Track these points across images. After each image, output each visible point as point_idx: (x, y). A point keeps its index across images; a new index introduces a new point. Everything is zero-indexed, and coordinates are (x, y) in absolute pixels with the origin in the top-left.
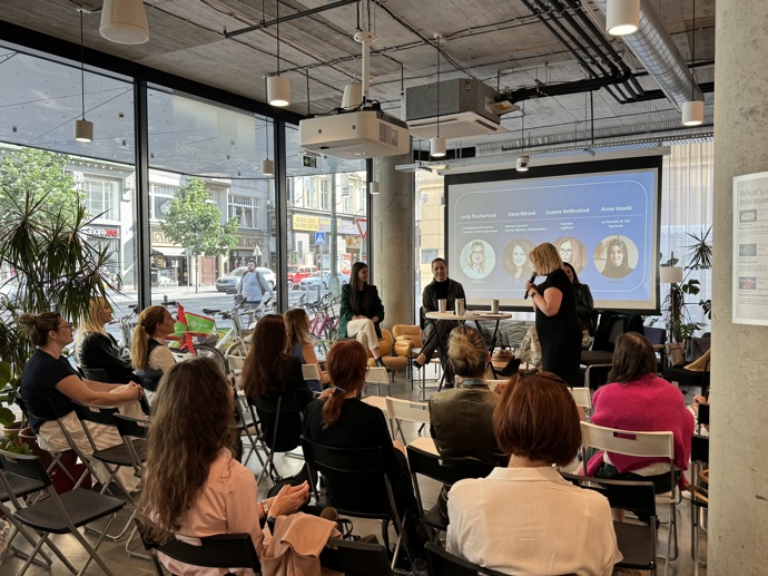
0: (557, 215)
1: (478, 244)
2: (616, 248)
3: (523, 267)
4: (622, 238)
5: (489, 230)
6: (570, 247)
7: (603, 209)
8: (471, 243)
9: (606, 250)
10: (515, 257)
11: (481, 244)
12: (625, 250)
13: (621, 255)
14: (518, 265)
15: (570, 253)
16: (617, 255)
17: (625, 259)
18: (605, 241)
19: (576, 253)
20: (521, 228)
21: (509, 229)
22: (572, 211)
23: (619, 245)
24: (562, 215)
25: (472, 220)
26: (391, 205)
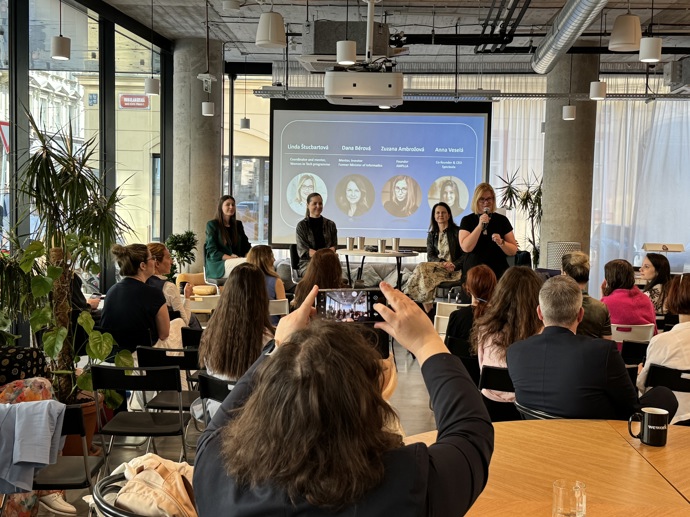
0: (393, 152)
1: (308, 177)
2: (449, 189)
3: (358, 204)
4: (455, 179)
5: (321, 163)
6: (405, 186)
7: (437, 150)
8: (300, 176)
9: (439, 190)
10: (349, 193)
11: (312, 179)
12: (457, 191)
13: (453, 196)
14: (353, 202)
15: (405, 192)
16: (449, 195)
17: (457, 200)
18: (439, 181)
19: (411, 193)
20: (355, 163)
21: (343, 162)
22: (407, 149)
23: (452, 185)
24: (398, 153)
25: (301, 150)
26: (202, 126)
